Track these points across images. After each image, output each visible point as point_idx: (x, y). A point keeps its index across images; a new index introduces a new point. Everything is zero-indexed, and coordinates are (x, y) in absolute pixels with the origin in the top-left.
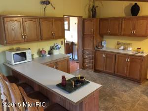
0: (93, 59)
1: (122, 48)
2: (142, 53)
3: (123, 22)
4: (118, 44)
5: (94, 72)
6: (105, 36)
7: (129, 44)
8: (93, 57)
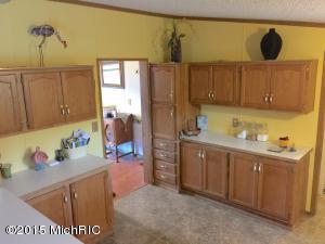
0: (176, 161)
1: (244, 134)
2: (292, 150)
3: (244, 73)
4: (236, 124)
5: (180, 193)
6: (203, 106)
7: (260, 126)
8: (176, 156)
